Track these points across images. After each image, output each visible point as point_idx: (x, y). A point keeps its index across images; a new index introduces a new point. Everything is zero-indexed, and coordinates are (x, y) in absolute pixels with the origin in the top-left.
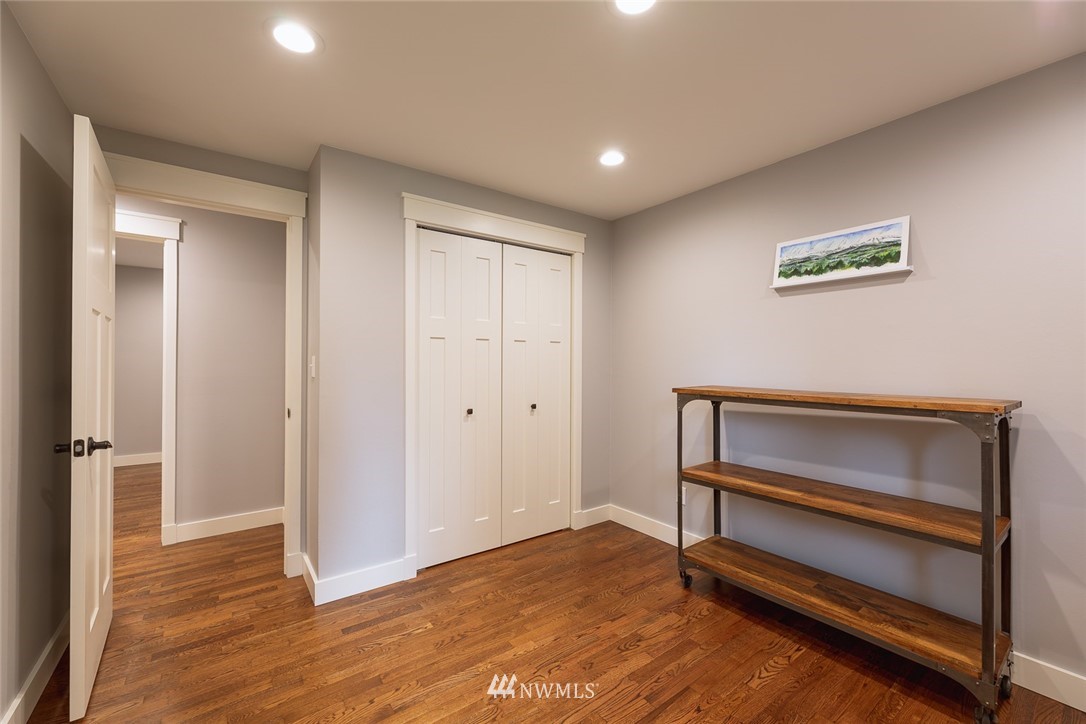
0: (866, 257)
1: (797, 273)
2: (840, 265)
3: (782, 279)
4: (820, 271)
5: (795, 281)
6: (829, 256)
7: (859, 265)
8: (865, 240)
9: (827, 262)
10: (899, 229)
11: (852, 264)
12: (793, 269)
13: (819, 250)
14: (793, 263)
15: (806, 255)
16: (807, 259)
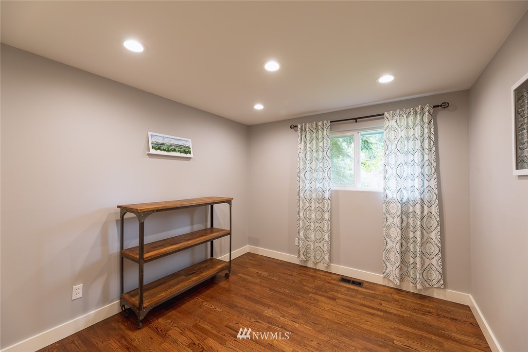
0: (182, 150)
1: (159, 149)
2: (174, 150)
3: (154, 150)
4: (168, 151)
5: (159, 152)
6: (171, 145)
7: (181, 152)
8: (180, 143)
9: (171, 148)
10: (189, 143)
11: (179, 151)
12: (158, 146)
13: (167, 141)
14: (157, 144)
15: (162, 142)
16: (163, 144)
